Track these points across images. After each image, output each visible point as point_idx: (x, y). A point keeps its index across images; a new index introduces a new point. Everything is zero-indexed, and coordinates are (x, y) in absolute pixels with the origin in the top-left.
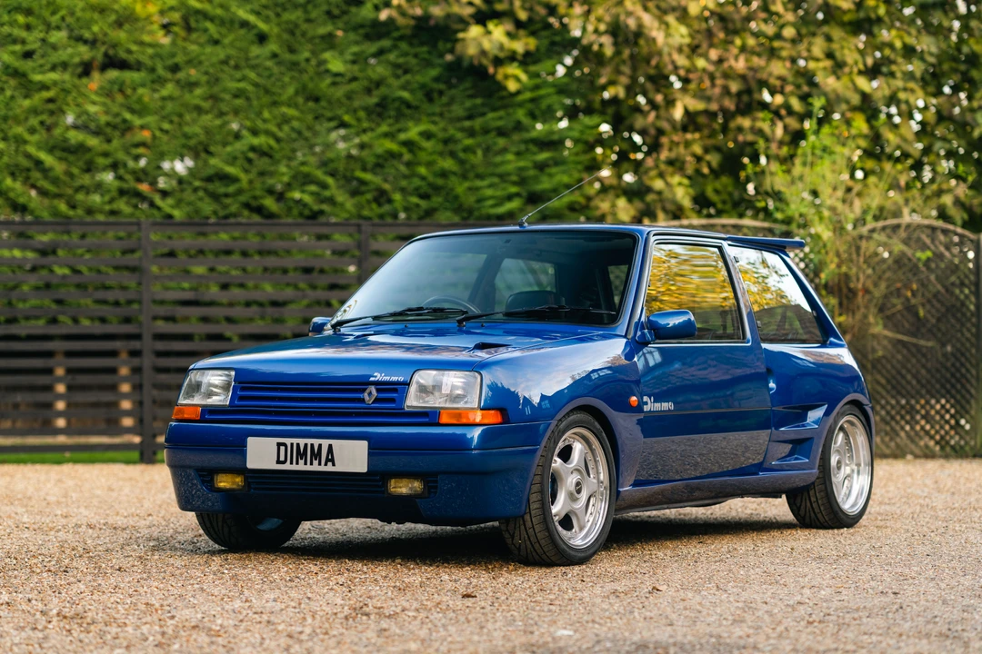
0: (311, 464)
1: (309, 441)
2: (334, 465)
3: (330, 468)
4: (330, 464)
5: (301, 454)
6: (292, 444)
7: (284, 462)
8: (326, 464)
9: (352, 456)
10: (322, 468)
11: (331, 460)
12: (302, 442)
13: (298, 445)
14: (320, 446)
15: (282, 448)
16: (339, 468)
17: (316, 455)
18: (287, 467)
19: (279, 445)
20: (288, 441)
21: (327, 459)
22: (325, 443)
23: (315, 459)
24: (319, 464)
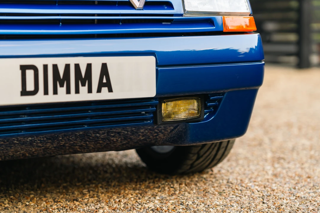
0: (77, 91)
1: (72, 61)
2: (110, 90)
3: (105, 95)
4: (105, 90)
5: (61, 79)
6: (45, 67)
7: (34, 92)
8: (99, 91)
10: (95, 96)
12: (61, 63)
13: (55, 67)
14: (89, 66)
15: (30, 74)
16: (118, 94)
17: (84, 78)
18: (40, 98)
19: (24, 68)
20: (39, 63)
21: (101, 85)
22: (97, 63)
23: (83, 85)
24: (90, 91)
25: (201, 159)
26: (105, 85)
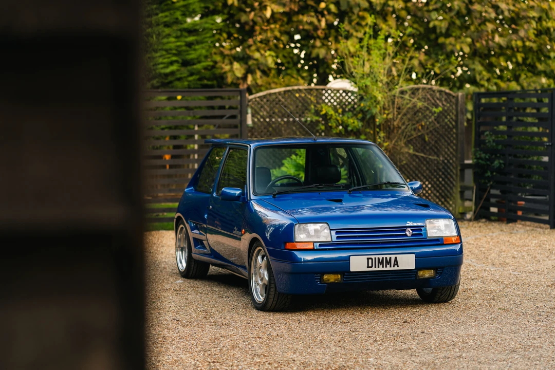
0: (386, 267)
1: (384, 256)
2: (398, 266)
3: (396, 268)
4: (396, 266)
5: (380, 263)
6: (375, 258)
7: (371, 267)
8: (394, 267)
9: (407, 261)
10: (392, 268)
11: (396, 264)
12: (381, 257)
13: (379, 258)
14: (390, 258)
15: (370, 261)
16: (400, 268)
17: (388, 262)
18: (373, 269)
19: (368, 259)
20: (373, 257)
21: (394, 265)
22: (393, 257)
23: (388, 264)
24: (391, 267)
25: (443, 296)
26: (396, 265)
